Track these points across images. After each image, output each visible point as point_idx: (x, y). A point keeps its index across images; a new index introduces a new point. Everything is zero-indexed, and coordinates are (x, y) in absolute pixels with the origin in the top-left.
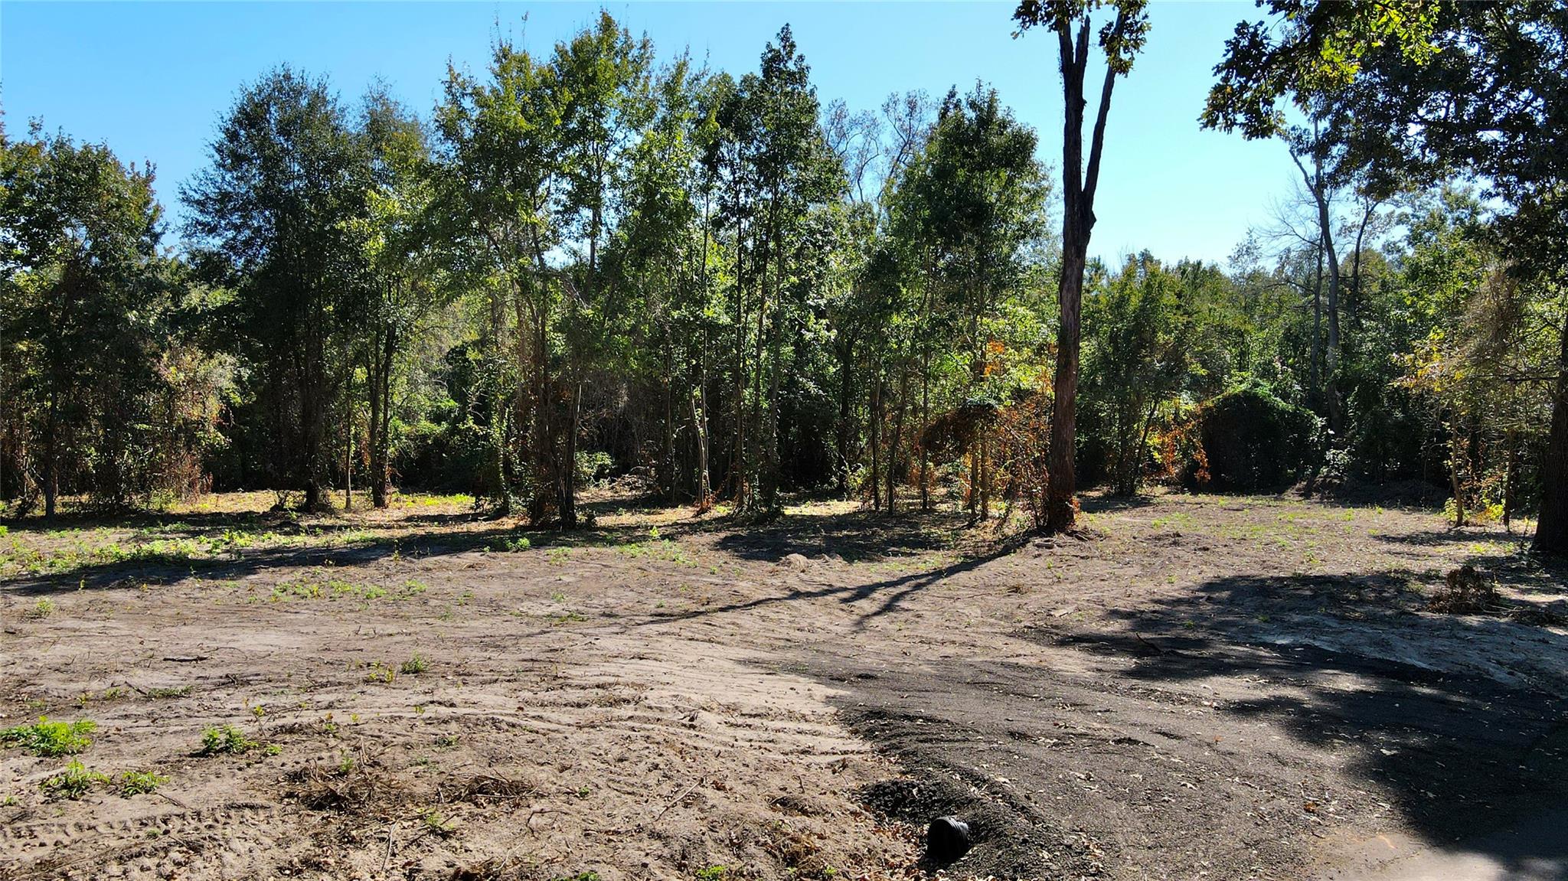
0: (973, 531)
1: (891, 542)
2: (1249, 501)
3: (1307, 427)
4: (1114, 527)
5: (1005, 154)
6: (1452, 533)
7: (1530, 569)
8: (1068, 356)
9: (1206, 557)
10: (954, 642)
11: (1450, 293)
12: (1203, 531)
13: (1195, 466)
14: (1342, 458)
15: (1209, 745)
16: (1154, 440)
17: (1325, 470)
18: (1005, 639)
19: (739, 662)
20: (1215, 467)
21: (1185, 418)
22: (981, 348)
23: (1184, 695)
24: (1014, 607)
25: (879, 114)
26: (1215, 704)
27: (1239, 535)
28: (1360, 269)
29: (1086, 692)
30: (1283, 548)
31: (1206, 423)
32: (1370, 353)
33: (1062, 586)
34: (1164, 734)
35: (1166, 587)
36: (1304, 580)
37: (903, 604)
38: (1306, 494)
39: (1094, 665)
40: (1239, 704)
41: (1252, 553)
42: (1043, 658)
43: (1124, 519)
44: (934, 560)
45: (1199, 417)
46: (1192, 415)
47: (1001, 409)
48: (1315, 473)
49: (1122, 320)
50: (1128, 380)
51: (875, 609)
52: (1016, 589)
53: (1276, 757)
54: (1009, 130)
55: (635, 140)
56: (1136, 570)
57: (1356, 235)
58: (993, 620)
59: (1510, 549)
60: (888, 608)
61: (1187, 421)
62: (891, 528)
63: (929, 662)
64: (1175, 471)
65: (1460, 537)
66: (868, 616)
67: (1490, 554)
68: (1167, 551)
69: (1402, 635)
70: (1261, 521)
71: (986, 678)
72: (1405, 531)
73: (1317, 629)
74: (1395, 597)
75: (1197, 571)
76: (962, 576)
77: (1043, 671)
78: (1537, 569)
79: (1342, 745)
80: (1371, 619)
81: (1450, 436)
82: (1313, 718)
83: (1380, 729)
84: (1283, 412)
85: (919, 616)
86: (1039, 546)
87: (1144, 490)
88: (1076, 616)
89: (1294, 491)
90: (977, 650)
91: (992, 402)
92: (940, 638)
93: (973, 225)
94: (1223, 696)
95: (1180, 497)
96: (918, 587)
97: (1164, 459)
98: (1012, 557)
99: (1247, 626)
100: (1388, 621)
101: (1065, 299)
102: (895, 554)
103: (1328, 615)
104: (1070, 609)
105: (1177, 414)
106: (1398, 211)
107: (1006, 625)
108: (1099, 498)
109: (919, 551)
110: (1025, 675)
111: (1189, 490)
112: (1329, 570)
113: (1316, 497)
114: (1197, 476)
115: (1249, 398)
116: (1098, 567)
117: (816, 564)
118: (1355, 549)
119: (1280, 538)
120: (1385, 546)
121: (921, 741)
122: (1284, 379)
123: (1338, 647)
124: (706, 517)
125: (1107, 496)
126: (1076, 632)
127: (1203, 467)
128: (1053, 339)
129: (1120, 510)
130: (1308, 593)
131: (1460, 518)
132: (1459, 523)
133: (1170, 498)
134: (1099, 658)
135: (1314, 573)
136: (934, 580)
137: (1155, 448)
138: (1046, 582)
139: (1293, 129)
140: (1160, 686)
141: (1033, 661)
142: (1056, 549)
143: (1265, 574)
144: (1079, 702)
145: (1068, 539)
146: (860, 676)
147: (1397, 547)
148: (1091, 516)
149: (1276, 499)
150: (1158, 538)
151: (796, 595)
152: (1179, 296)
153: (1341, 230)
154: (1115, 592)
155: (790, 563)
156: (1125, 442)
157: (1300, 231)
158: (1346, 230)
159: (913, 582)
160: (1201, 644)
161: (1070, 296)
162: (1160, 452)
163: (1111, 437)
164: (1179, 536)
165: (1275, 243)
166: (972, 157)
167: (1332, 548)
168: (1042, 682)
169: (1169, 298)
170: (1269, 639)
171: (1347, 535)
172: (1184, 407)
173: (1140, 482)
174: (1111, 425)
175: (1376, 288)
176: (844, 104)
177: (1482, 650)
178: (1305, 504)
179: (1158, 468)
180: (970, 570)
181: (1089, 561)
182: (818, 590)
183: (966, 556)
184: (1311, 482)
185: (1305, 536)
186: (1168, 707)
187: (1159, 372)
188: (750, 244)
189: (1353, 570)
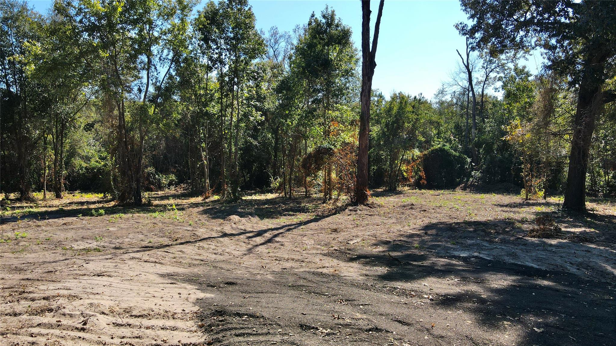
0: (325, 205)
1: (286, 210)
2: (442, 192)
3: (464, 162)
4: (386, 202)
5: (338, 38)
6: (525, 203)
7: (563, 217)
8: (364, 125)
9: (425, 214)
10: (293, 259)
11: (523, 103)
12: (424, 203)
13: (420, 178)
14: (478, 175)
15: (428, 330)
16: (404, 168)
17: (471, 179)
18: (321, 257)
19: (162, 276)
20: (428, 178)
21: (416, 158)
22: (328, 125)
23: (413, 291)
24: (331, 239)
25: (292, 33)
26: (431, 297)
27: (438, 205)
28: (484, 99)
29: (356, 290)
30: (457, 210)
31: (424, 160)
32: (489, 132)
33: (358, 228)
34: (400, 322)
35: (407, 228)
36: (469, 224)
37: (277, 239)
38: (464, 189)
39: (364, 272)
40: (445, 296)
41: (445, 212)
42: (337, 269)
43: (391, 199)
44: (302, 217)
45: (422, 158)
46: (419, 157)
47: (336, 150)
48: (468, 181)
49: (390, 117)
50: (393, 142)
51: (262, 241)
52: (335, 230)
53: (471, 339)
54: (339, 28)
55: (167, 26)
56: (394, 220)
57: (482, 85)
58: (319, 246)
59: (552, 209)
60: (270, 241)
61: (417, 159)
62: (289, 204)
63: (273, 272)
64: (412, 180)
65: (529, 205)
66: (257, 246)
67: (544, 211)
68: (408, 212)
69: (521, 249)
70: (447, 200)
71: (301, 282)
72: (506, 203)
73: (480, 248)
74: (511, 231)
75: (421, 220)
76: (312, 225)
77: (335, 277)
78: (567, 217)
79: (510, 326)
80: (504, 242)
81: (522, 163)
82: (488, 305)
83: (529, 312)
84: (455, 156)
85: (282, 245)
86: (351, 210)
87: (400, 188)
88: (361, 243)
89: (459, 188)
90: (304, 264)
91: (333, 147)
92: (286, 257)
93: (324, 69)
94: (436, 291)
95: (414, 191)
96: (289, 230)
97: (408, 175)
98: (338, 215)
99: (445, 247)
100: (513, 243)
101: (363, 100)
102: (285, 215)
103: (483, 240)
104: (359, 240)
105: (413, 157)
106: (498, 76)
107: (325, 249)
108: (381, 192)
109: (298, 213)
110: (325, 280)
111: (418, 188)
112: (478, 219)
113: (468, 190)
114: (421, 182)
115: (442, 150)
116: (377, 219)
117: (243, 220)
118: (488, 210)
119: (456, 206)
120: (500, 209)
121: (237, 336)
122: (455, 143)
123: (492, 257)
124: (207, 200)
125: (385, 191)
126: (360, 252)
127: (423, 178)
128: (358, 118)
129: (390, 196)
130: (471, 229)
131: (527, 197)
132: (527, 199)
133: (410, 191)
134: (368, 268)
135: (473, 220)
136: (298, 227)
137: (404, 171)
138: (351, 226)
139: (461, 23)
140: (399, 285)
141: (331, 271)
142: (359, 212)
143: (452, 221)
144: (350, 298)
145: (364, 207)
146: (227, 283)
147: (505, 209)
148: (377, 198)
149: (452, 191)
150: (404, 206)
151: (225, 235)
152: (413, 107)
153: (476, 83)
154: (382, 231)
155: (230, 220)
156: (392, 168)
157: (461, 84)
158: (479, 83)
159: (287, 228)
160: (423, 258)
161: (365, 98)
162: (406, 172)
163: (386, 166)
164: (413, 205)
165: (451, 88)
166: (324, 39)
167: (478, 209)
168: (333, 285)
169: (409, 108)
170: (456, 253)
171: (482, 204)
172: (416, 154)
173: (398, 185)
174: (386, 161)
175: (490, 106)
176: (277, 28)
177: (561, 257)
178: (464, 193)
179: (405, 179)
180: (317, 221)
181: (372, 217)
182: (237, 232)
183: (318, 216)
184: (466, 184)
185: (466, 205)
186: (403, 300)
187: (406, 139)
188: (227, 79)
189: (490, 218)
